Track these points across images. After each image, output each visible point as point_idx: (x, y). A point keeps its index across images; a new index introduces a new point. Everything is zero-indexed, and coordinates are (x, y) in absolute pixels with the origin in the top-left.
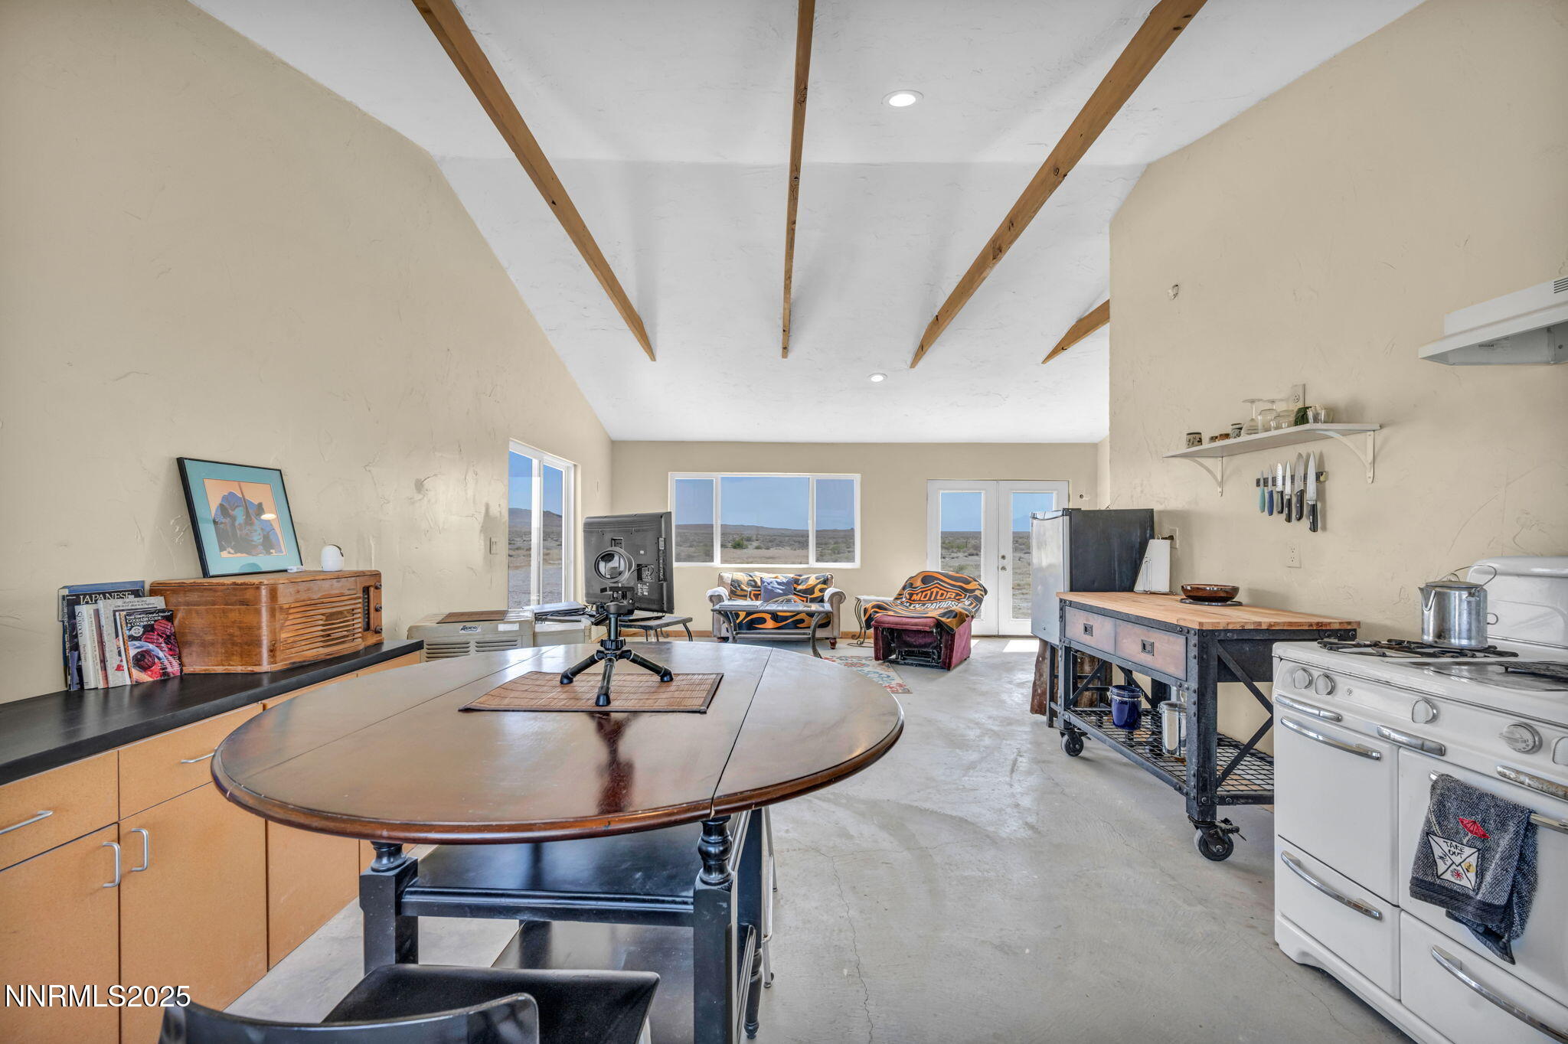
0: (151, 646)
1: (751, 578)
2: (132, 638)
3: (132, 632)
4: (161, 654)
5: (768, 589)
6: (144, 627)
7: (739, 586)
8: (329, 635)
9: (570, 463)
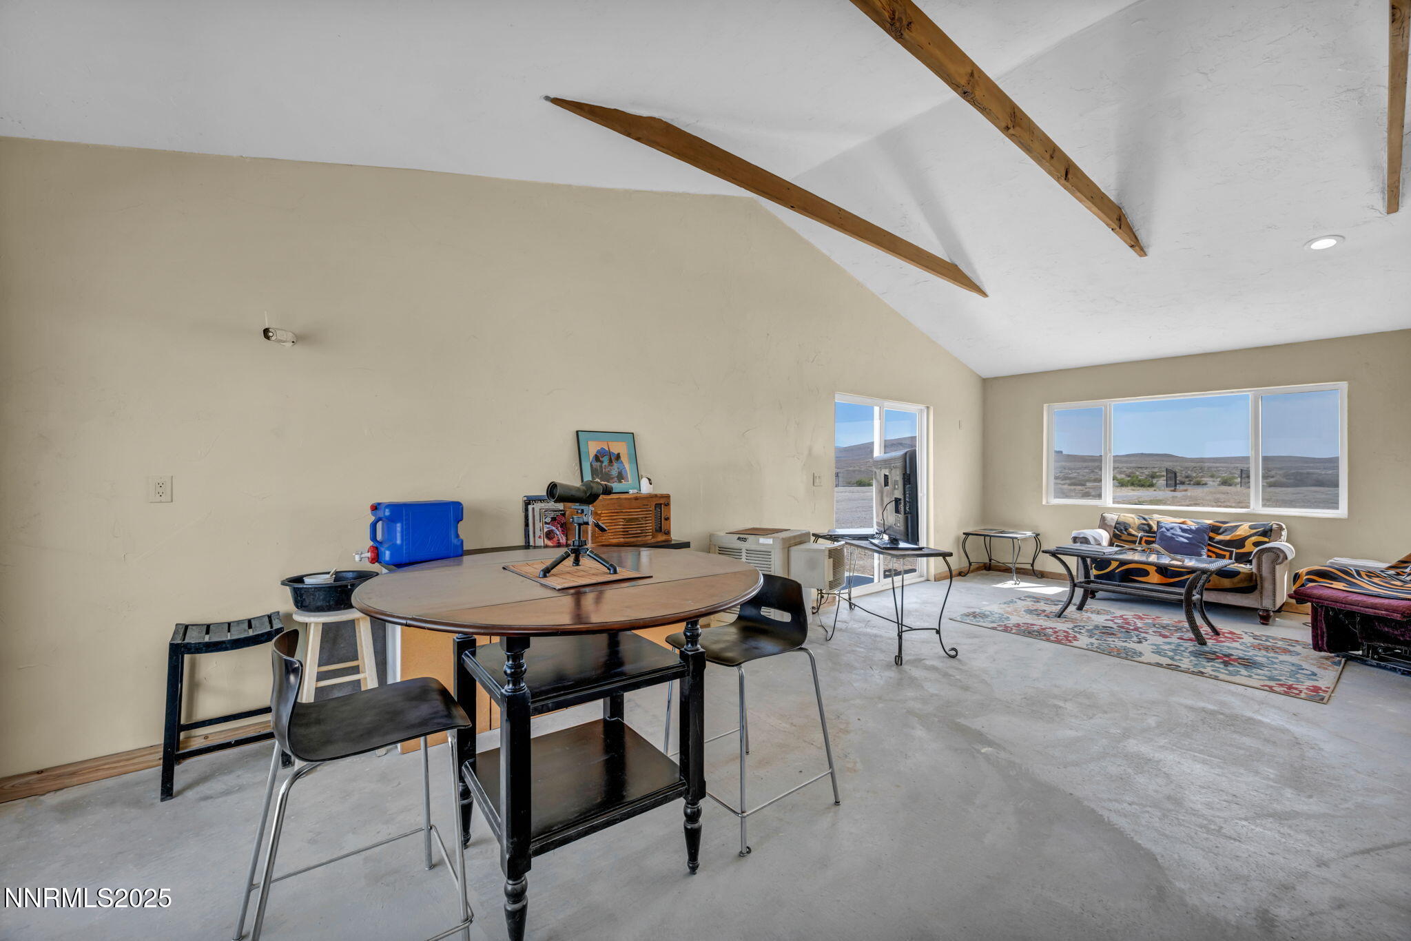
0: (554, 528)
1: (1145, 522)
2: (546, 523)
3: (546, 520)
4: (558, 533)
5: (1166, 536)
6: (552, 518)
7: (1126, 530)
8: (627, 531)
9: (922, 407)
